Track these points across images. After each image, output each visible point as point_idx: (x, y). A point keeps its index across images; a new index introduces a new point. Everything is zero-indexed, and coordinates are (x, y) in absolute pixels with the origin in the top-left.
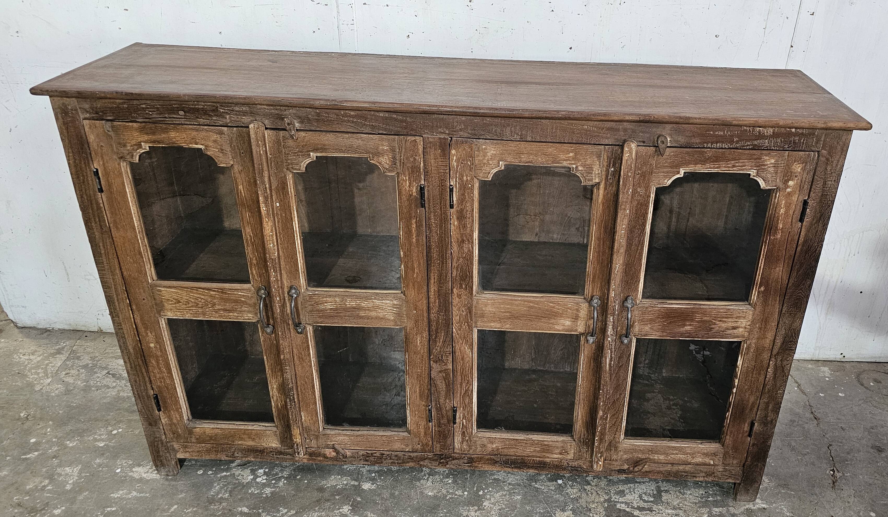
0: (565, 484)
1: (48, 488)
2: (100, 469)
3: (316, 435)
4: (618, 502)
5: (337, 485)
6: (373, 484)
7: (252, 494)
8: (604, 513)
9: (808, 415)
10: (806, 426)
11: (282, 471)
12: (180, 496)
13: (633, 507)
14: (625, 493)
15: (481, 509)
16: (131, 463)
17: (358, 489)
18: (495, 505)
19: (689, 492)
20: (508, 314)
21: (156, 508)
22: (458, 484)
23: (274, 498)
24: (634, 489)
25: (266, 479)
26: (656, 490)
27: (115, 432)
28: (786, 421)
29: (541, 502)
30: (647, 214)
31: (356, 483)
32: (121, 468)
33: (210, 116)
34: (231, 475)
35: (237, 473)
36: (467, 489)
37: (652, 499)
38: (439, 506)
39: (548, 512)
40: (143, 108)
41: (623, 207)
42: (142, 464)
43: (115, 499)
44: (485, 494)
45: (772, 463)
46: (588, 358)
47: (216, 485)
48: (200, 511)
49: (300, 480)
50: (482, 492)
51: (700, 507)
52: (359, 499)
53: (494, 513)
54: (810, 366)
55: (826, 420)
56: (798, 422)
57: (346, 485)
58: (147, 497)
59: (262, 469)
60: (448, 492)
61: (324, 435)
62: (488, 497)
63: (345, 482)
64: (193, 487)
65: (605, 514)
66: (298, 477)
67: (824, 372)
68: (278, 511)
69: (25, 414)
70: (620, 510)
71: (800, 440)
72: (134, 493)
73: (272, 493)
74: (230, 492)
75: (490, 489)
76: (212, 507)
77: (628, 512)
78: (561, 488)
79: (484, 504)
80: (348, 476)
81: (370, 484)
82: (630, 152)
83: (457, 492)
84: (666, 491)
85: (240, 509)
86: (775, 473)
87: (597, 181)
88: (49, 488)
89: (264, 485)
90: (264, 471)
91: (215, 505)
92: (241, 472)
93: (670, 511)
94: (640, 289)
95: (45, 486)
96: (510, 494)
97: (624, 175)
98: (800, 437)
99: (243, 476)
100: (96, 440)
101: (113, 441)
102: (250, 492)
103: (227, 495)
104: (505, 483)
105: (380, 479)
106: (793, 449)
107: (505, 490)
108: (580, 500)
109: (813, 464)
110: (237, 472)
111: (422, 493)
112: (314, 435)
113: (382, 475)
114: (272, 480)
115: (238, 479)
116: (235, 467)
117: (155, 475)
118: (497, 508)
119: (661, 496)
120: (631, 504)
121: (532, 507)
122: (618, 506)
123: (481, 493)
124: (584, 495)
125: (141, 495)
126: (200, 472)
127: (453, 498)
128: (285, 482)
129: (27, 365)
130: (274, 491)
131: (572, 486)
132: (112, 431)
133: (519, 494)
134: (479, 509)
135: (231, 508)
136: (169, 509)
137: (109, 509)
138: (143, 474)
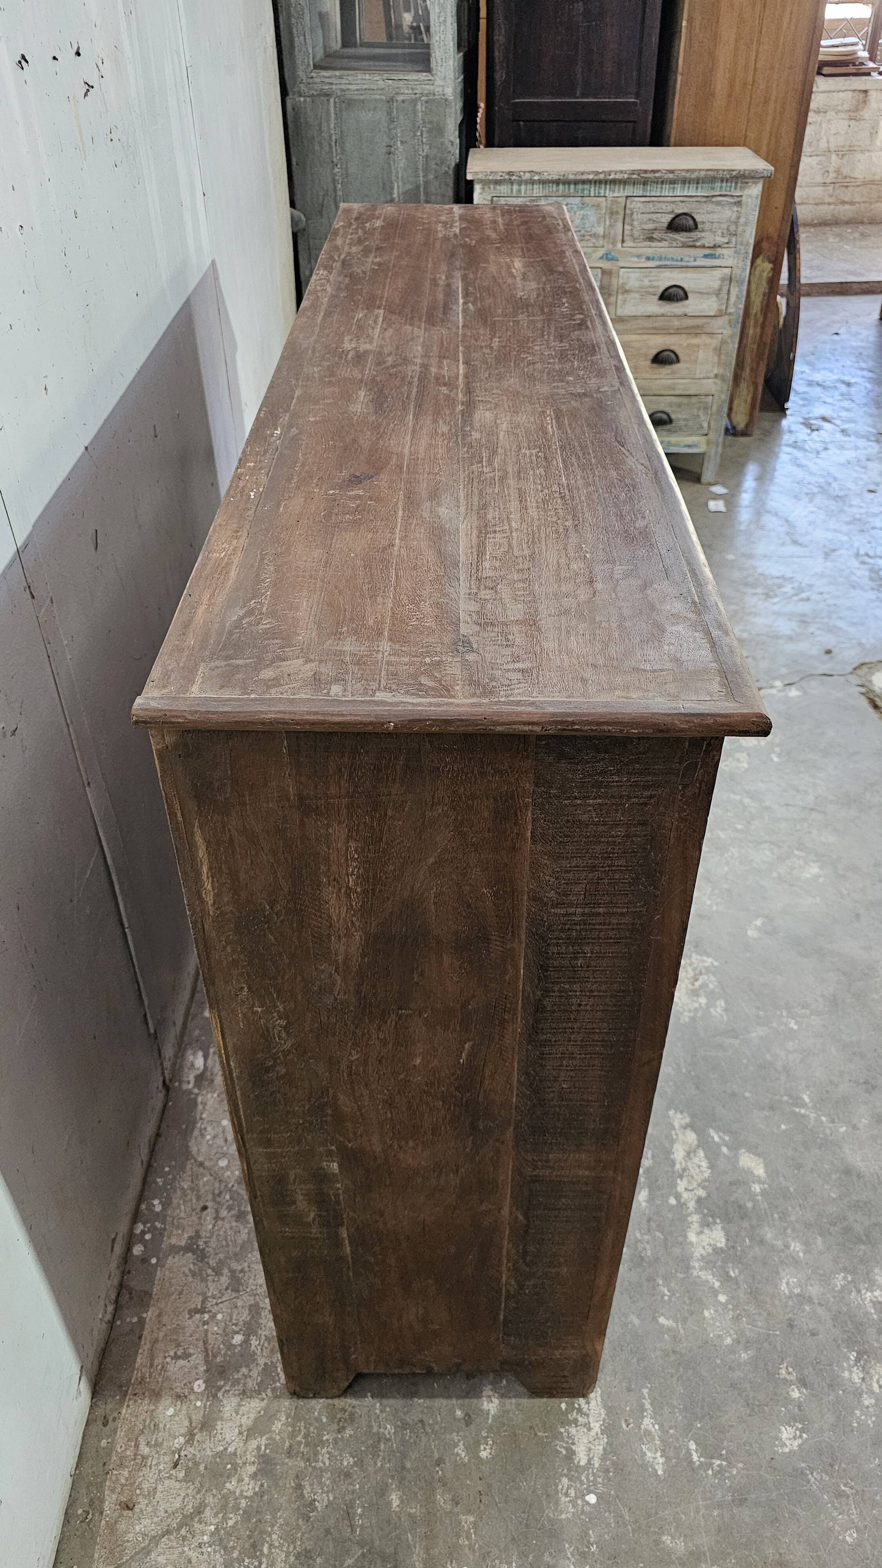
12: (636, 1321)
16: (565, 1480)
21: (673, 1358)
42: (567, 1449)
43: (668, 1459)
58: (651, 1391)
72: (647, 1423)
91: (645, 1249)
117: (593, 1403)
125: (648, 1406)
135: (645, 1219)
136: (669, 1330)
137: (695, 1457)
138: (593, 1433)
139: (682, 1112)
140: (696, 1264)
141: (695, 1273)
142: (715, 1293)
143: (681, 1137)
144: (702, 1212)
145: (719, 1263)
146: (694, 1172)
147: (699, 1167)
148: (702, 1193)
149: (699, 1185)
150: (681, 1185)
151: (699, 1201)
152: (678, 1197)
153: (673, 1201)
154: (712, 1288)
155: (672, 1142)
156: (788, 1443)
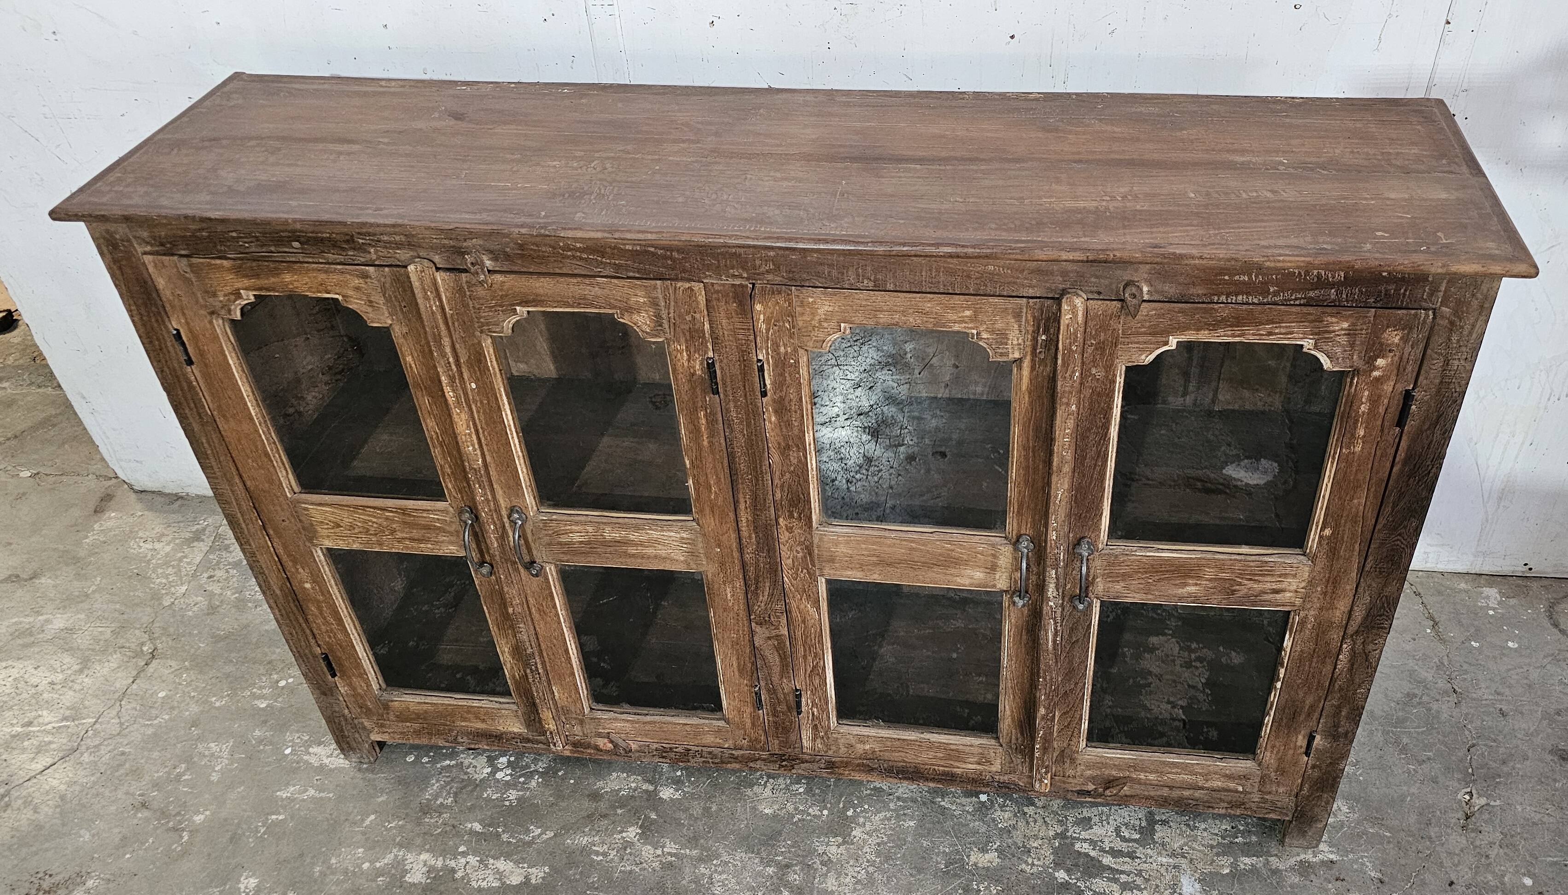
0: (992, 802)
1: (184, 778)
2: (261, 747)
3: (580, 720)
4: (1078, 839)
5: (620, 790)
6: (677, 790)
7: (489, 800)
8: (1052, 857)
9: (1442, 684)
10: (1435, 706)
11: (535, 761)
12: (380, 800)
13: (1102, 850)
14: (1092, 823)
15: (847, 843)
16: (307, 739)
17: (652, 798)
18: (871, 836)
19: (1203, 826)
20: (875, 559)
21: (343, 818)
22: (814, 795)
23: (522, 808)
24: (1108, 816)
25: (511, 775)
26: (1146, 820)
27: (282, 683)
28: (1399, 695)
29: (947, 833)
30: (1112, 409)
31: (651, 788)
32: (292, 746)
33: (344, 249)
34: (457, 765)
35: (466, 763)
36: (829, 805)
37: (1138, 836)
38: (780, 833)
39: (958, 852)
40: (233, 238)
41: (1065, 400)
42: (323, 742)
43: (282, 800)
44: (856, 815)
45: (1361, 775)
46: (1017, 627)
47: (434, 781)
48: (409, 826)
49: (563, 778)
50: (852, 810)
51: (1218, 855)
52: (653, 816)
53: (868, 850)
54: (1463, 586)
55: (1474, 696)
56: (1421, 698)
57: (635, 790)
58: (330, 799)
59: (506, 756)
60: (796, 809)
61: (592, 719)
62: (861, 820)
63: (633, 785)
64: (400, 784)
65: (1054, 860)
66: (560, 774)
67: (1488, 597)
68: (527, 831)
69: (150, 648)
70: (1079, 853)
71: (1418, 733)
72: (311, 792)
73: (519, 799)
74: (456, 794)
75: (866, 807)
76: (427, 820)
77: (1093, 859)
78: (984, 809)
79: (854, 833)
80: (639, 775)
81: (672, 790)
82: (1073, 313)
83: (811, 810)
84: (1164, 823)
85: (470, 826)
86: (1362, 795)
87: (1017, 355)
88: (186, 777)
89: (508, 785)
90: (509, 759)
91: (431, 818)
92: (473, 761)
93: (1164, 860)
94: (1103, 527)
95: (180, 775)
96: (898, 817)
97: (1064, 350)
98: (1418, 727)
99: (475, 767)
100: (254, 696)
101: (280, 699)
102: (485, 795)
103: (450, 799)
104: (891, 797)
105: (689, 781)
106: (1404, 750)
107: (889, 810)
108: (1014, 833)
109: (1435, 780)
110: (467, 759)
111: (754, 808)
112: (575, 719)
113: (693, 775)
114: (520, 776)
115: (466, 773)
116: (462, 752)
117: (342, 761)
118: (872, 841)
119: (1153, 832)
120: (1099, 843)
121: (932, 841)
122: (1077, 846)
123: (850, 813)
124: (1021, 824)
125: (322, 795)
126: (411, 759)
127: (804, 820)
128: (540, 780)
129: (150, 560)
130: (523, 795)
131: (1002, 807)
132: (278, 682)
133: (912, 818)
134: (844, 842)
135: (456, 823)
136: (363, 820)
137: (274, 817)
138: (324, 758)
139: (543, 878)
140: (401, 853)
141: (395, 850)
142: (372, 862)
143: (519, 871)
144: (441, 870)
145: (393, 871)
146: (481, 874)
147: (484, 879)
148: (459, 875)
149: (467, 874)
150: (473, 860)
151: (453, 871)
152: (464, 854)
153: (462, 849)
154: (378, 860)
155: (517, 863)
156: (246, 881)
